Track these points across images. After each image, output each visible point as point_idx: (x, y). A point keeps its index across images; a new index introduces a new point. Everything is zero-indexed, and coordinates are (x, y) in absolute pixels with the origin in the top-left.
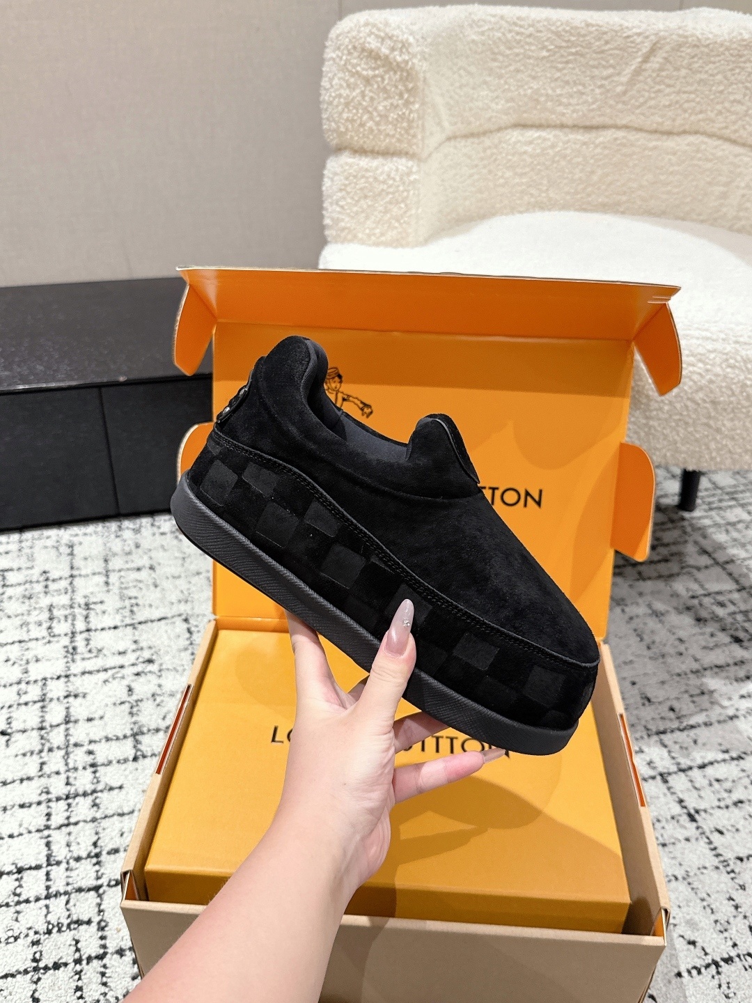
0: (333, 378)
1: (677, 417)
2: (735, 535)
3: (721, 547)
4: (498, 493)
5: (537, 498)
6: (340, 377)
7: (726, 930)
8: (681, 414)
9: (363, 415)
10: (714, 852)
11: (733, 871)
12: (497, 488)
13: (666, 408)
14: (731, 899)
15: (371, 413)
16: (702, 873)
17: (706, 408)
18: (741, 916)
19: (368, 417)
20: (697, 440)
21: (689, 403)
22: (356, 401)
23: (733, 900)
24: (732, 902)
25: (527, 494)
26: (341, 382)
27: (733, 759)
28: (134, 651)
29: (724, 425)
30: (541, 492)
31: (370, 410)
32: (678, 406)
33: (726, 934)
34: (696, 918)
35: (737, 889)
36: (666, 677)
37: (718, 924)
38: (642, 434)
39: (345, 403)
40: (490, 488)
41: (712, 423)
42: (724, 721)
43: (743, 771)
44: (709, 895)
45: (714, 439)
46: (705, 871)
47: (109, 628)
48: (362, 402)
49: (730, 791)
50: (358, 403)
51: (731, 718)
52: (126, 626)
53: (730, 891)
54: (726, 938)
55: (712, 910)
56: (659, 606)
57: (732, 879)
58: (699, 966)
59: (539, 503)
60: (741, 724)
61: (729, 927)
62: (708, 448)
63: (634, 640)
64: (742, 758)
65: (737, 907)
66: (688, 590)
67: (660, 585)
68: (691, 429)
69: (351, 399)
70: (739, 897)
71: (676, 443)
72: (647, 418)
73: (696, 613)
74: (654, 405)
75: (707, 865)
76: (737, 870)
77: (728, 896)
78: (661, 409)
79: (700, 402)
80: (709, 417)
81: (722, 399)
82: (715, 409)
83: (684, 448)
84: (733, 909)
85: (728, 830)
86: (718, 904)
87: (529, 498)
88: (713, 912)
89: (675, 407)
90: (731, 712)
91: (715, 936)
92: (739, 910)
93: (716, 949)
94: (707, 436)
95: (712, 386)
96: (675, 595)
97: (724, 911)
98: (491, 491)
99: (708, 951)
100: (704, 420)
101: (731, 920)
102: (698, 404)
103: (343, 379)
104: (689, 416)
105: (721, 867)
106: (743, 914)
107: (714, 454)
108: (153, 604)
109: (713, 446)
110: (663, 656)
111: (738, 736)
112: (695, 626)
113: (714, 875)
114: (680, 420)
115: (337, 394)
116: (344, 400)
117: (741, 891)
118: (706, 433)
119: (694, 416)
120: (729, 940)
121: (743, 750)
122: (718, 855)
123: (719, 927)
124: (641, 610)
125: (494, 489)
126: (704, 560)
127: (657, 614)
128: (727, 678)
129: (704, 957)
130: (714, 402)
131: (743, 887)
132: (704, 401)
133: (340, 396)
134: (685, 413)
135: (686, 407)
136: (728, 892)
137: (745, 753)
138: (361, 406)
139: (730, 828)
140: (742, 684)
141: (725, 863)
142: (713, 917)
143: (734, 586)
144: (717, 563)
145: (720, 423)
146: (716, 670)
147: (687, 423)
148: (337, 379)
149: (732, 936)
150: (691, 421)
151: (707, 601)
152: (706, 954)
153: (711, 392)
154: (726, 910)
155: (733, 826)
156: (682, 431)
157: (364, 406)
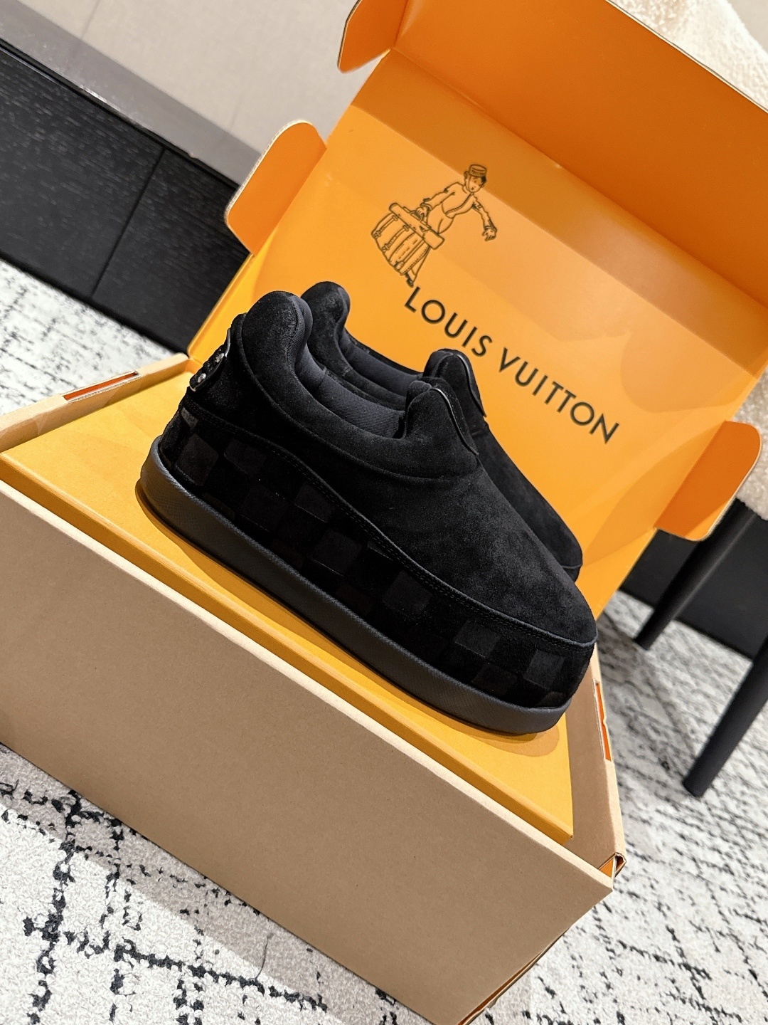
0: (476, 177)
2: (681, 690)
3: (665, 690)
4: (572, 402)
5: (608, 431)
6: (484, 180)
7: (591, 1002)
9: (483, 235)
10: (597, 923)
11: (612, 951)
12: (574, 397)
14: (603, 974)
15: (494, 237)
16: (580, 934)
18: (610, 999)
19: (486, 240)
22: (485, 215)
23: (606, 977)
24: (604, 978)
25: (602, 420)
26: (481, 186)
27: (636, 855)
28: (42, 393)
30: (617, 425)
31: (493, 234)
33: (589, 1005)
34: (562, 972)
35: (613, 970)
37: (584, 991)
39: (472, 210)
40: (567, 392)
42: (636, 819)
43: (645, 870)
44: (581, 957)
46: (583, 933)
47: (26, 363)
48: (490, 220)
49: (628, 880)
50: (487, 219)
51: (644, 821)
52: (46, 373)
53: (605, 967)
54: (589, 1009)
55: (581, 973)
57: (611, 958)
58: (552, 1020)
59: (607, 437)
60: (651, 831)
61: (595, 1000)
64: (647, 861)
65: (608, 987)
66: (627, 701)
69: (481, 209)
70: (613, 977)
73: (631, 721)
75: (587, 930)
76: (618, 952)
77: (602, 971)
84: (604, 986)
85: (616, 912)
86: (589, 972)
87: (600, 426)
88: (581, 976)
90: (645, 817)
91: (578, 999)
92: (611, 990)
93: (576, 1014)
97: (594, 982)
98: (566, 395)
99: (566, 1009)
101: (600, 995)
103: (486, 184)
105: (601, 940)
106: (614, 997)
108: (84, 377)
111: (646, 840)
112: (627, 731)
113: (593, 943)
115: (470, 195)
116: (473, 206)
117: (616, 974)
120: (592, 1012)
121: (649, 854)
122: (600, 927)
123: (583, 994)
125: (570, 395)
126: (647, 689)
128: (647, 787)
129: (560, 1013)
131: (620, 972)
133: (472, 199)
136: (603, 967)
137: (650, 857)
138: (487, 223)
139: (619, 912)
140: (660, 801)
141: (606, 939)
142: (580, 982)
143: (671, 725)
144: (658, 698)
146: (637, 774)
148: (480, 179)
149: (596, 1012)
151: (641, 719)
152: (563, 1011)
154: (597, 984)
155: (623, 911)
157: (490, 228)
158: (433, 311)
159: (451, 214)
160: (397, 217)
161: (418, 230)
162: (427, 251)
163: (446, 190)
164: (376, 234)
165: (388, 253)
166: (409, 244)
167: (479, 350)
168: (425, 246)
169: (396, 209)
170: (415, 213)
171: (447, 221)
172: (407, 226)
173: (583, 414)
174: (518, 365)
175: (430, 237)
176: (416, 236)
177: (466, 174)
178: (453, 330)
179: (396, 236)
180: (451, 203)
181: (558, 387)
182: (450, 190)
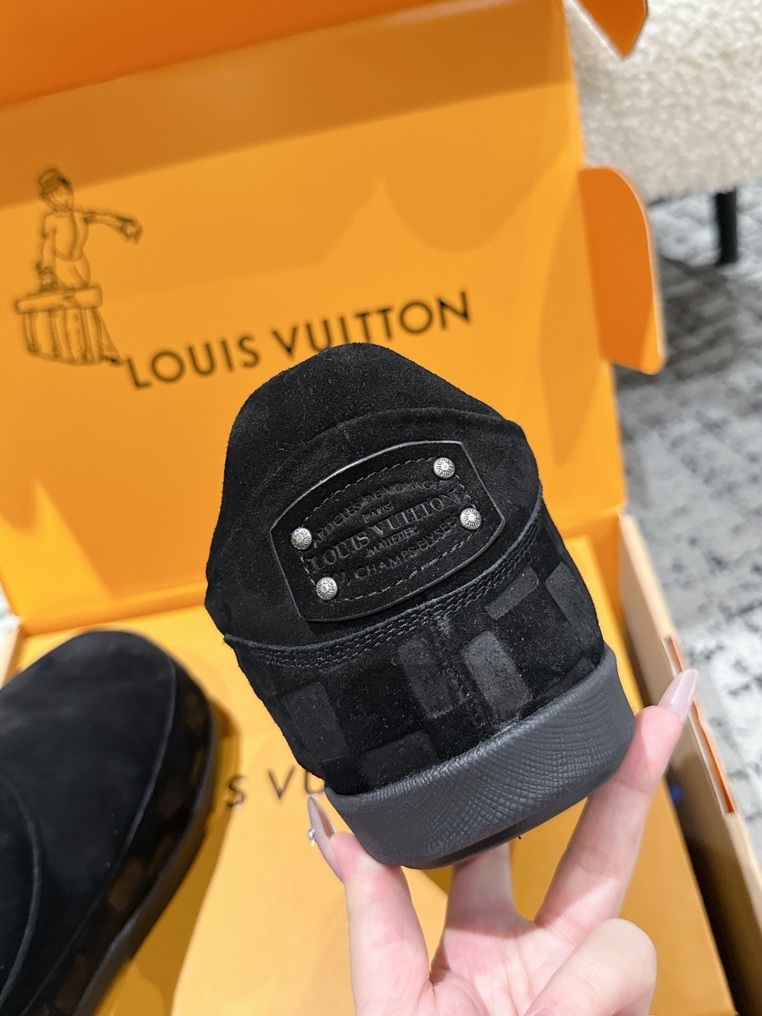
0: (56, 188)
1: (667, 101)
4: (393, 317)
5: (460, 308)
6: (65, 182)
8: (673, 94)
9: (127, 240)
12: (390, 309)
13: (645, 87)
15: (140, 231)
17: (714, 70)
19: (136, 241)
20: (712, 136)
21: (685, 70)
22: (107, 218)
25: (443, 305)
26: (70, 191)
29: (752, 95)
30: (463, 296)
31: (135, 228)
32: (665, 78)
36: (739, 519)
38: (617, 148)
39: (89, 226)
40: (378, 312)
41: (730, 95)
45: (741, 126)
48: (117, 217)
50: (112, 219)
56: (715, 413)
59: (465, 315)
62: (734, 145)
63: (684, 475)
67: (710, 382)
68: (697, 117)
69: (97, 216)
71: (675, 149)
72: (619, 115)
74: (622, 88)
78: (636, 93)
79: (701, 61)
80: (724, 86)
81: (739, 45)
82: (731, 68)
83: (693, 156)
87: (446, 312)
89: (660, 84)
94: (727, 124)
95: (717, 24)
96: (734, 392)
98: (380, 317)
100: (716, 95)
102: (698, 66)
103: (72, 184)
104: (688, 93)
107: (746, 153)
109: (740, 138)
110: (730, 488)
114: (673, 106)
115: (71, 215)
116: (87, 221)
118: (723, 118)
119: (696, 91)
124: (688, 426)
125: (384, 312)
127: (713, 427)
130: (726, 55)
132: (709, 57)
133: (77, 216)
134: (680, 90)
135: (679, 76)
138: (119, 224)
145: (745, 92)
147: (687, 109)
148: (61, 187)
150: (692, 102)
153: (718, 34)
156: (681, 124)
157: (125, 224)
158: (167, 367)
159: (76, 253)
160: (31, 312)
161: (66, 304)
162: (96, 317)
163: (44, 235)
164: (33, 349)
165: (65, 354)
166: (72, 326)
167: (249, 358)
168: (88, 314)
169: (24, 305)
170: (43, 290)
171: (79, 265)
172: (50, 311)
173: (416, 317)
174: (302, 336)
175: (84, 297)
176: (71, 312)
177: (44, 195)
178: (203, 363)
179: (52, 332)
180: (62, 240)
181: (363, 316)
182: (48, 230)
